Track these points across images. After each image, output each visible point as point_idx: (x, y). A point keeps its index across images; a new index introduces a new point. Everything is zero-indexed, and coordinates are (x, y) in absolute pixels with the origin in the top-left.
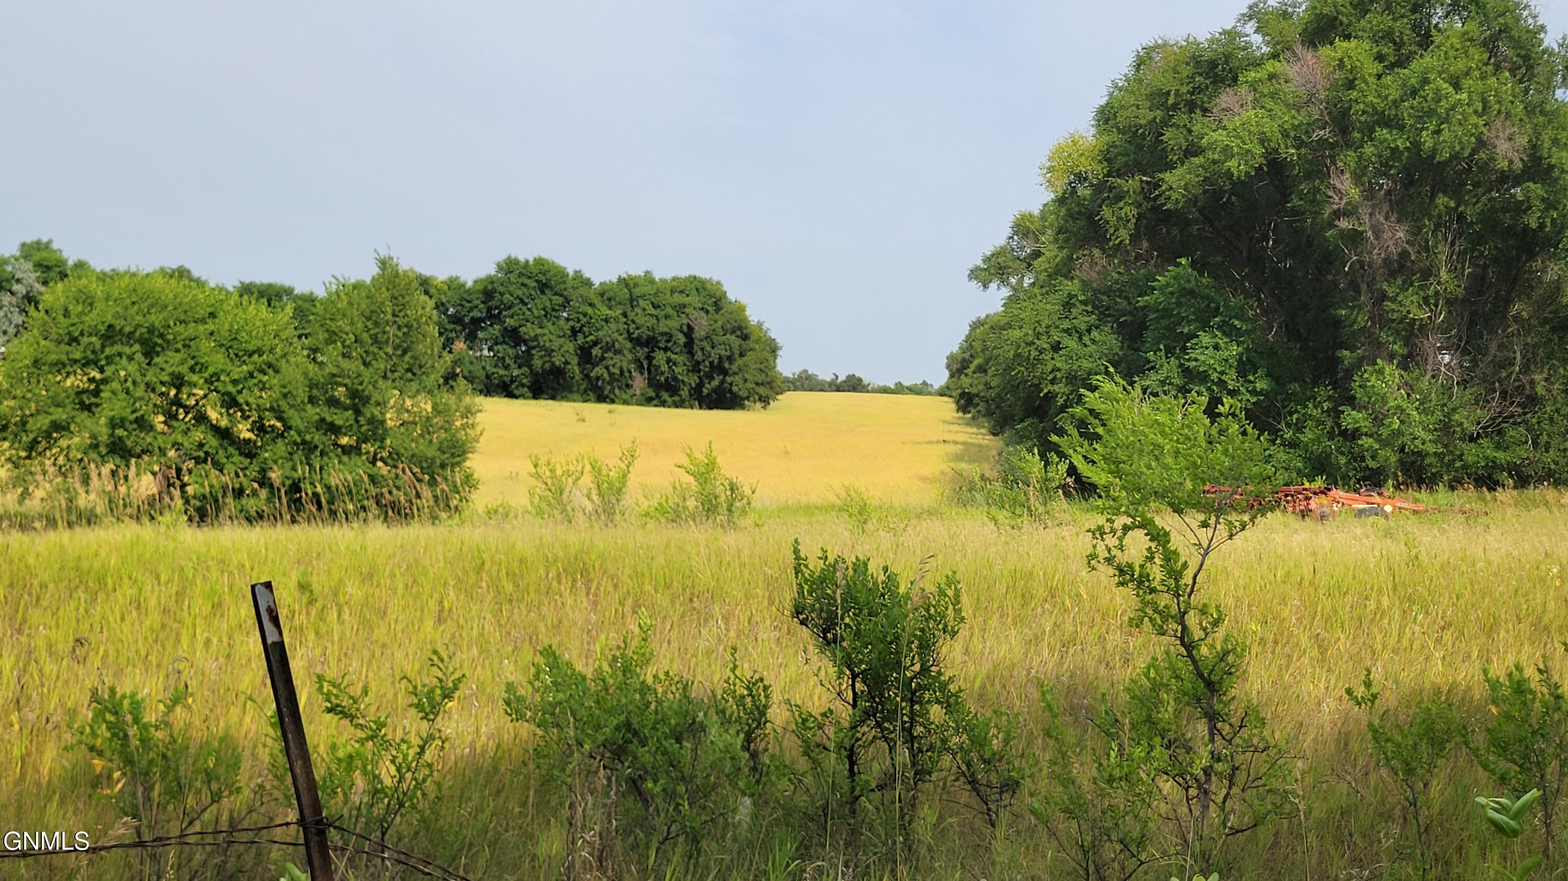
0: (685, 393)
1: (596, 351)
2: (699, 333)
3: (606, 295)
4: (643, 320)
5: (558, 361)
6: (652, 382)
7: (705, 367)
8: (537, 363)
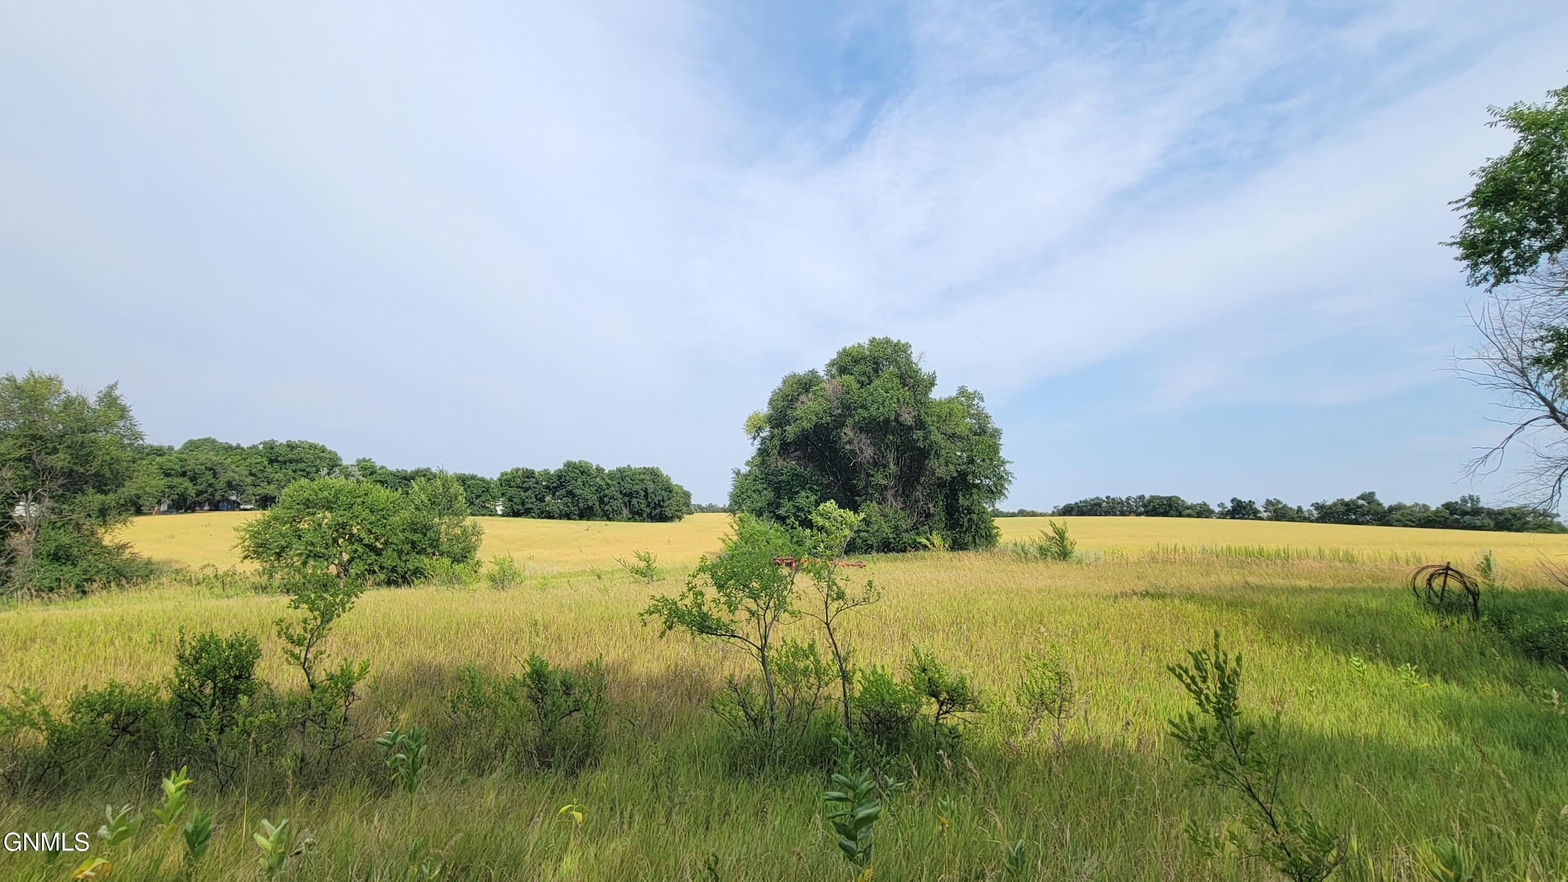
0: (645, 516)
1: (606, 499)
2: (650, 491)
3: (611, 475)
4: (627, 487)
5: (590, 504)
6: (631, 511)
7: (652, 505)
8: (581, 505)
